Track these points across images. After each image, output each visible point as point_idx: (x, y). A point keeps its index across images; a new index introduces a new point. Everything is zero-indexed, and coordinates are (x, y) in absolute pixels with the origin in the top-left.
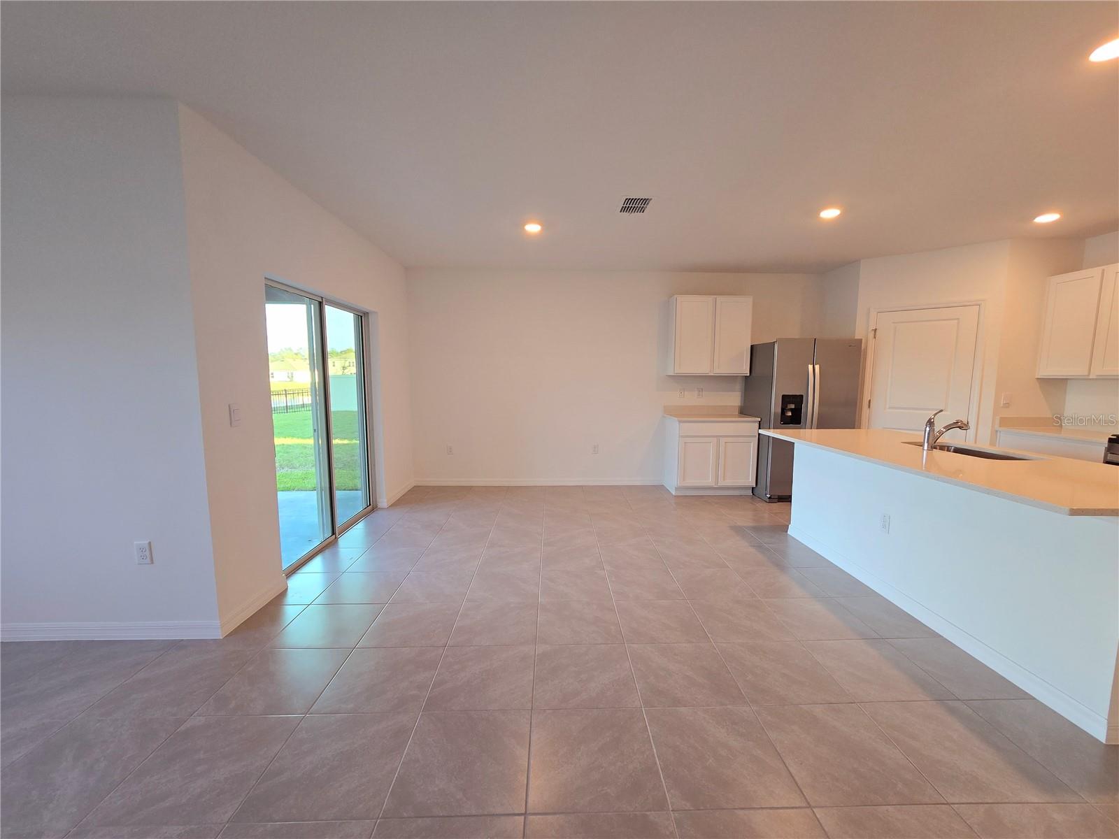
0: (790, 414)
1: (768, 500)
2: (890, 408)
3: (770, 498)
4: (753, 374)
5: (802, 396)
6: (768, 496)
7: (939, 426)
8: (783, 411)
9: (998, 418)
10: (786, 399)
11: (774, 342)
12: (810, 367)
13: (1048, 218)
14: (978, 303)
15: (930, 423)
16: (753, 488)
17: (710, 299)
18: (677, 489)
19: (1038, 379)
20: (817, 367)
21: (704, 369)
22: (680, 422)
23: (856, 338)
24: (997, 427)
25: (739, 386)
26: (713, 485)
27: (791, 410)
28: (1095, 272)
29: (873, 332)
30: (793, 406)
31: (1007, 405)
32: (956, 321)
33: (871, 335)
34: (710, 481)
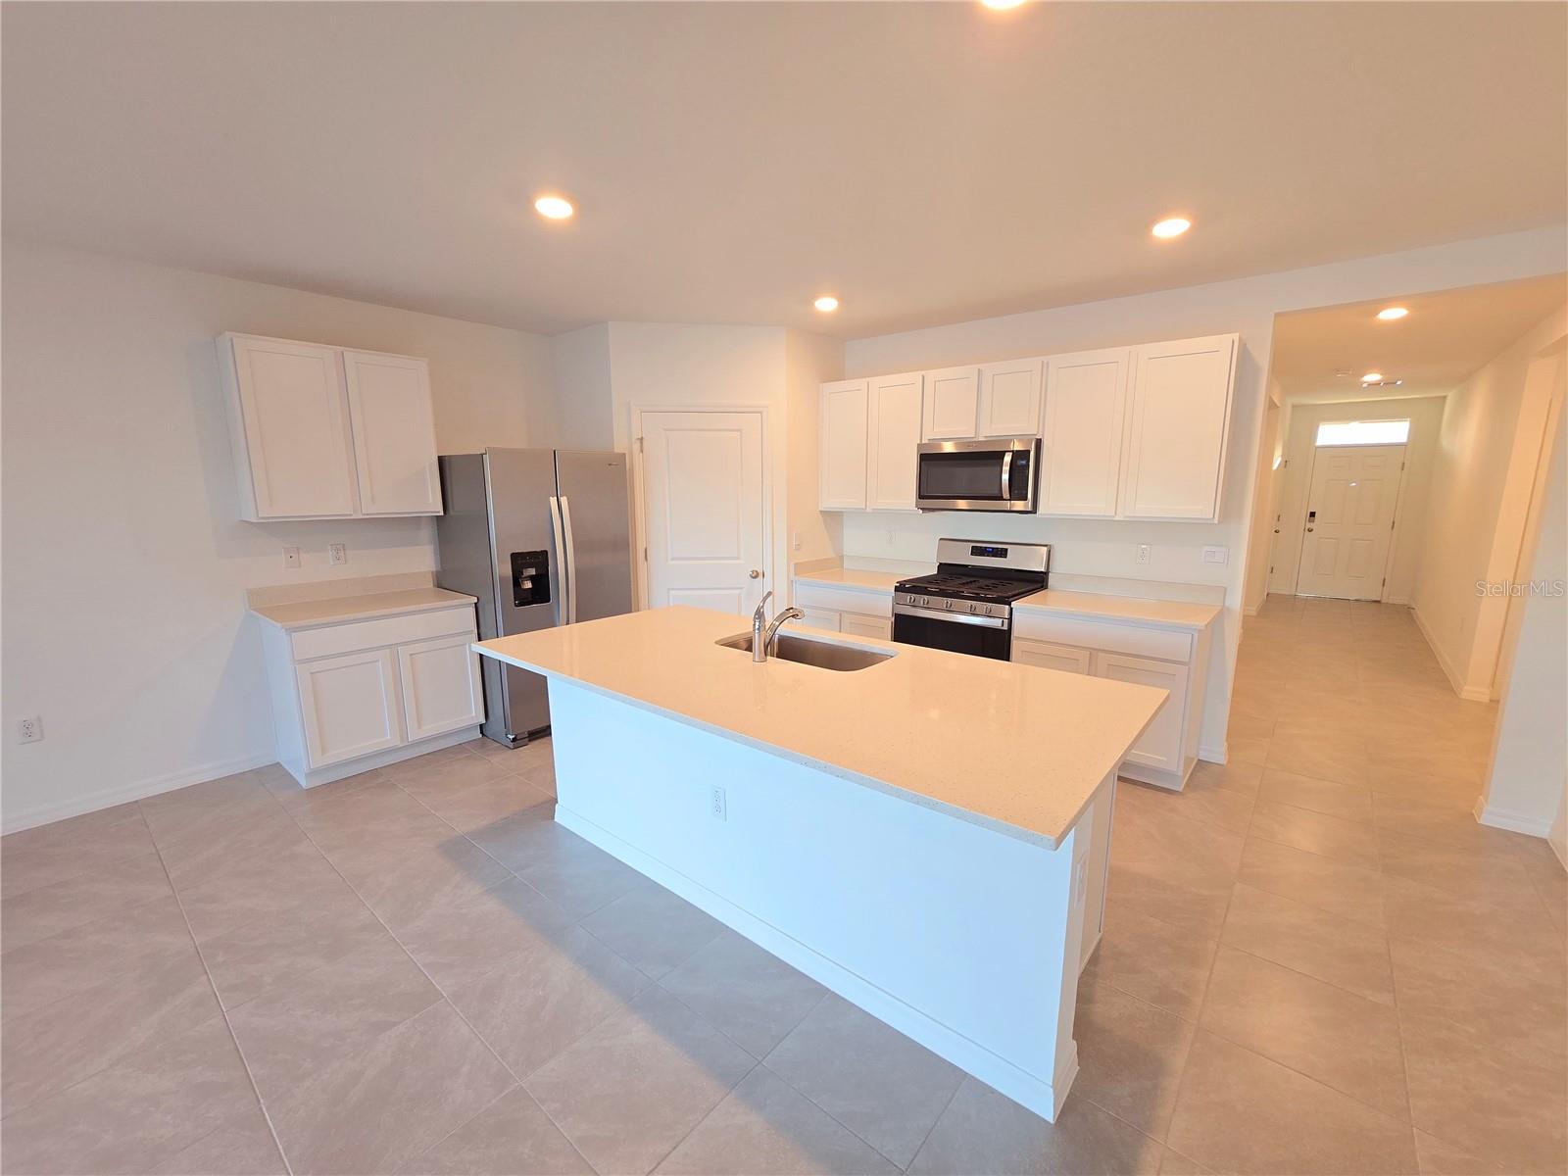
0: (528, 585)
1: (511, 745)
2: (673, 559)
3: (514, 740)
4: (451, 512)
5: (545, 553)
6: (511, 737)
7: (769, 619)
8: (517, 581)
9: (792, 564)
10: (519, 560)
11: (482, 455)
12: (553, 500)
13: (827, 305)
14: (761, 409)
15: (759, 615)
16: (481, 726)
17: (329, 352)
18: (312, 774)
19: (821, 511)
20: (564, 500)
21: (339, 505)
22: (291, 630)
23: (616, 451)
24: (792, 576)
25: (427, 533)
26: (399, 743)
27: (532, 578)
28: (861, 383)
29: (639, 442)
30: (532, 572)
31: (798, 547)
32: (739, 433)
33: (636, 446)
34: (388, 738)
